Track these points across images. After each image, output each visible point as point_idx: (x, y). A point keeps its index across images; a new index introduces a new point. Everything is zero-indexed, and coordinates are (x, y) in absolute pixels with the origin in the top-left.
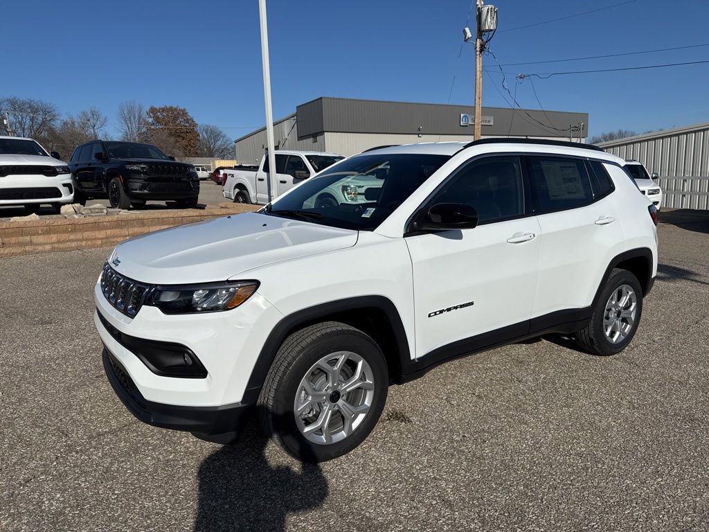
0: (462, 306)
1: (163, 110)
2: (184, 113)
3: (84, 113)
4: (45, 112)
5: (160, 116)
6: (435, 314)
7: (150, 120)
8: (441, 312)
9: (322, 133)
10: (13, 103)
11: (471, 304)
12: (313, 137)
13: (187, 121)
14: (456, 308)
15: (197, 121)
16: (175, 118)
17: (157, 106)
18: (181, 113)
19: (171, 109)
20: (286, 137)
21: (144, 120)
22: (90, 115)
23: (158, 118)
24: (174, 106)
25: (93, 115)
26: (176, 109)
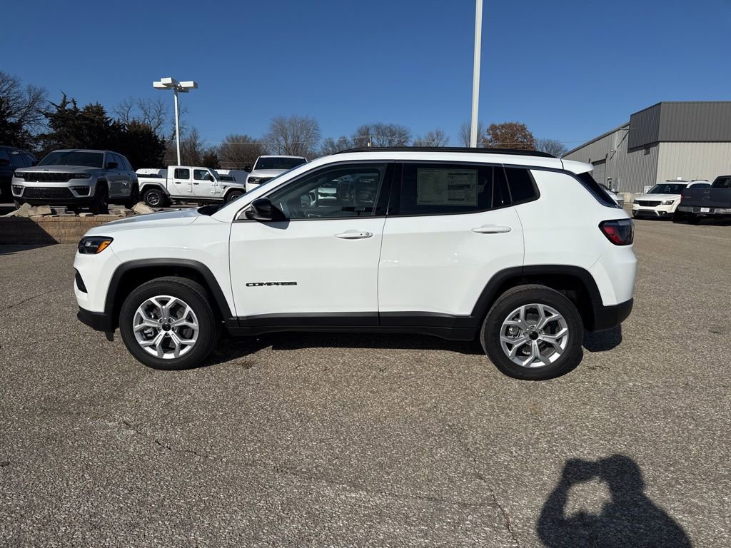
0: (283, 284)
1: (503, 127)
2: (523, 128)
3: (431, 134)
4: (400, 135)
5: (499, 133)
6: (254, 285)
7: (489, 137)
8: (261, 284)
9: (656, 143)
10: (378, 128)
11: (295, 284)
12: (645, 148)
13: (525, 137)
14: (277, 284)
15: (535, 136)
16: (513, 135)
17: (497, 124)
18: (520, 129)
19: (511, 126)
20: (616, 149)
21: (483, 138)
22: (435, 136)
23: (497, 135)
24: (514, 123)
25: (438, 135)
26: (515, 125)
